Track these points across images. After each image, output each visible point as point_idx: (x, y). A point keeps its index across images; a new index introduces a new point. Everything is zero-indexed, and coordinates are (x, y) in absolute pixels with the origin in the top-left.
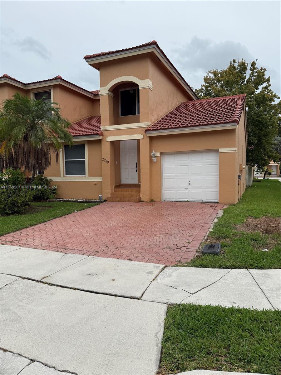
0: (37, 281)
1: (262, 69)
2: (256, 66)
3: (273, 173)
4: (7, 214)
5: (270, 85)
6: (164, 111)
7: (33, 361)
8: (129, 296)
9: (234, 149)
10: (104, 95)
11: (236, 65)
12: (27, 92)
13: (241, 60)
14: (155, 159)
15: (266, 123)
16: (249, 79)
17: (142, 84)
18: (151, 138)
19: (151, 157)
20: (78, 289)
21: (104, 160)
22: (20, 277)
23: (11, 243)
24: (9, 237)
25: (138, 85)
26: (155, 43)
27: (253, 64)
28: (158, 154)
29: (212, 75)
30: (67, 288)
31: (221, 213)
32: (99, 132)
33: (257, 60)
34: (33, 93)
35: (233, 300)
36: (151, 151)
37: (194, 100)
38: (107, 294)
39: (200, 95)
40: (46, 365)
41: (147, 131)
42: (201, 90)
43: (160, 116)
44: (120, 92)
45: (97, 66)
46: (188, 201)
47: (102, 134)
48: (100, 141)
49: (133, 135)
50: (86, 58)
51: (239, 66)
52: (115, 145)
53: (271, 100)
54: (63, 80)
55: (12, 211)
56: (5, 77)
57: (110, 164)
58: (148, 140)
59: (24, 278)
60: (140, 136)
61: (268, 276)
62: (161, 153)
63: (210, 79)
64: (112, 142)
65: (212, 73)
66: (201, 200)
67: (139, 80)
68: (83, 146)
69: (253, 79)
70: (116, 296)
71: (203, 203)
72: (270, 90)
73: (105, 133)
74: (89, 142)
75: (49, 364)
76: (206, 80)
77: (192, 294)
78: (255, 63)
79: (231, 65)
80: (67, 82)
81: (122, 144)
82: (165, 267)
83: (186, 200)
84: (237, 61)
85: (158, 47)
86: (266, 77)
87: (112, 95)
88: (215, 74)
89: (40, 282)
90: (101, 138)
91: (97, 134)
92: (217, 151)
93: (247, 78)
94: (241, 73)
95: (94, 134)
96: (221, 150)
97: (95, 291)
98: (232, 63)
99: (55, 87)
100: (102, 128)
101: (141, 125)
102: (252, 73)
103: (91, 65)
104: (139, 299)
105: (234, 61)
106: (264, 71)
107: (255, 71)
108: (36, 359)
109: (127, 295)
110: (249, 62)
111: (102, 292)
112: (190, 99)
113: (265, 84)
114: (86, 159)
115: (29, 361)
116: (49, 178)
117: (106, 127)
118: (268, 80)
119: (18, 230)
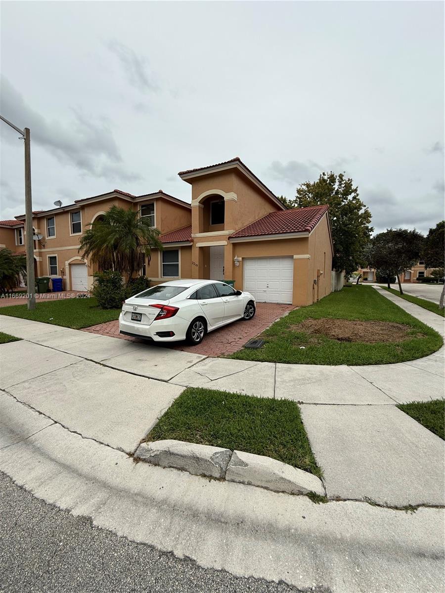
0: (96, 363)
1: (349, 180)
2: (344, 178)
3: (369, 279)
4: (106, 308)
5: (358, 195)
6: (250, 220)
7: (56, 422)
8: (160, 379)
9: (307, 256)
10: (195, 207)
11: (326, 177)
12: (136, 204)
13: (329, 173)
14: (237, 264)
15: (352, 232)
16: (338, 190)
17: (228, 196)
18: (234, 245)
19: (234, 262)
20: (123, 371)
21: (193, 263)
22: (86, 359)
23: (97, 332)
24: (98, 327)
25: (223, 198)
26: (238, 160)
27: (341, 176)
28: (240, 259)
29: (305, 187)
30: (116, 369)
31: (286, 314)
32: (190, 239)
33: (344, 172)
34: (140, 205)
35: (244, 388)
36: (234, 256)
37: (282, 210)
38: (143, 376)
39: (293, 205)
40: (63, 427)
41: (230, 238)
42: (295, 201)
43: (245, 225)
44: (211, 204)
45: (189, 181)
46: (265, 303)
47: (192, 241)
48: (190, 247)
49: (218, 242)
50: (180, 174)
51: (328, 178)
52: (204, 251)
53: (359, 208)
54: (164, 193)
55: (111, 305)
56: (116, 191)
57: (199, 267)
58: (231, 246)
59: (88, 360)
60: (224, 243)
61: (290, 369)
62: (243, 258)
63: (302, 191)
64: (201, 248)
65: (304, 185)
66: (276, 302)
67: (224, 193)
68: (178, 251)
69: (341, 190)
70: (149, 378)
71: (278, 304)
72: (359, 199)
73: (195, 240)
74: (183, 248)
75: (65, 426)
76: (299, 191)
77: (212, 380)
78: (343, 176)
79: (321, 178)
80: (167, 195)
81: (211, 250)
82: (208, 357)
83: (264, 301)
84: (326, 174)
85: (241, 163)
86: (353, 187)
87: (202, 206)
88: (308, 185)
89: (99, 363)
90: (191, 244)
91: (188, 241)
92: (292, 257)
93: (336, 189)
94: (330, 184)
95: (185, 241)
96: (295, 257)
97: (136, 373)
98: (322, 175)
99: (157, 199)
100: (193, 235)
101: (226, 232)
102: (340, 185)
103: (184, 180)
104: (166, 382)
105: (324, 174)
106: (351, 182)
107: (343, 182)
108: (59, 421)
109: (158, 378)
110: (337, 174)
111: (140, 374)
112: (279, 209)
113: (353, 195)
114: (180, 263)
115: (54, 422)
116: (149, 279)
117: (196, 234)
118: (356, 190)
119: (108, 321)
